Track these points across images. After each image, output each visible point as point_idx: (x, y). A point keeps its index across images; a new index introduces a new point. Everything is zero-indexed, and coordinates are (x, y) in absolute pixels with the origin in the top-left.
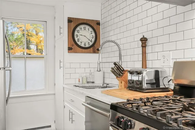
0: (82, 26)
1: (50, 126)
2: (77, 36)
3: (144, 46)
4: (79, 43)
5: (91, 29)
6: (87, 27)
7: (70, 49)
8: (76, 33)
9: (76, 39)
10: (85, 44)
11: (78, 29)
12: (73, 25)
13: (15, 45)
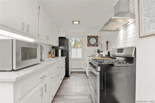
0: (92, 38)
1: (83, 69)
2: (90, 41)
3: (107, 44)
4: (91, 44)
5: (95, 39)
6: (94, 38)
7: (88, 45)
8: (90, 40)
9: (90, 42)
10: (93, 44)
11: (91, 39)
12: (89, 38)
13: (78, 44)
